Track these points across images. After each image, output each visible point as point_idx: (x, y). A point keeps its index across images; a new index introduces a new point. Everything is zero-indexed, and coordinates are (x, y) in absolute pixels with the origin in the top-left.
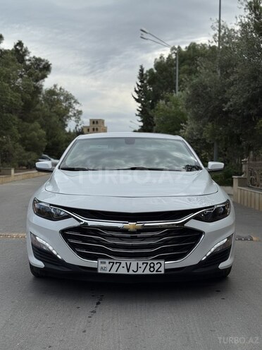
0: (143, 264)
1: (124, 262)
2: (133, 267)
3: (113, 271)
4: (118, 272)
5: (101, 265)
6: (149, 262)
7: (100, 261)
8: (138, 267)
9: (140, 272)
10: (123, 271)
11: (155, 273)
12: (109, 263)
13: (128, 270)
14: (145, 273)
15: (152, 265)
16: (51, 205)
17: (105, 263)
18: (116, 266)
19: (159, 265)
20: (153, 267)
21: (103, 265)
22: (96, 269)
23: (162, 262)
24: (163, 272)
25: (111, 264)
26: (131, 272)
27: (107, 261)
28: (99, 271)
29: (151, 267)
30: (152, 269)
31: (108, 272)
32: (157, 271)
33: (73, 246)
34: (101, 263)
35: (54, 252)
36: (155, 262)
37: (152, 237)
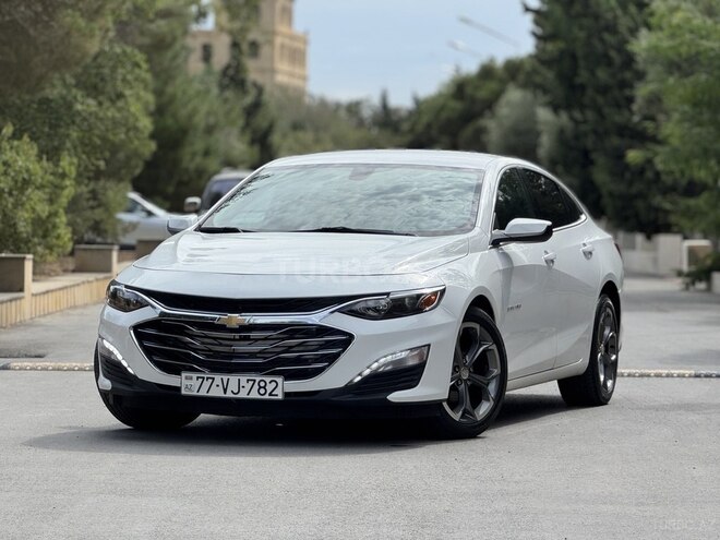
0: (248, 380)
1: (218, 378)
2: (233, 386)
3: (203, 393)
4: (210, 394)
5: (185, 382)
6: (258, 379)
7: (184, 375)
8: (241, 387)
9: (243, 395)
10: (217, 392)
11: (267, 397)
12: (198, 378)
13: (225, 392)
14: (251, 396)
15: (262, 384)
16: (126, 287)
17: (191, 378)
18: (207, 384)
19: (274, 384)
20: (264, 387)
21: (189, 382)
22: (179, 389)
23: (280, 380)
24: (280, 397)
25: (200, 380)
26: (229, 395)
27: (195, 376)
28: (183, 392)
29: (260, 387)
30: (262, 391)
31: (195, 393)
32: (270, 394)
33: (149, 352)
34: (186, 378)
35: (124, 363)
36: (268, 379)
37: (266, 339)
